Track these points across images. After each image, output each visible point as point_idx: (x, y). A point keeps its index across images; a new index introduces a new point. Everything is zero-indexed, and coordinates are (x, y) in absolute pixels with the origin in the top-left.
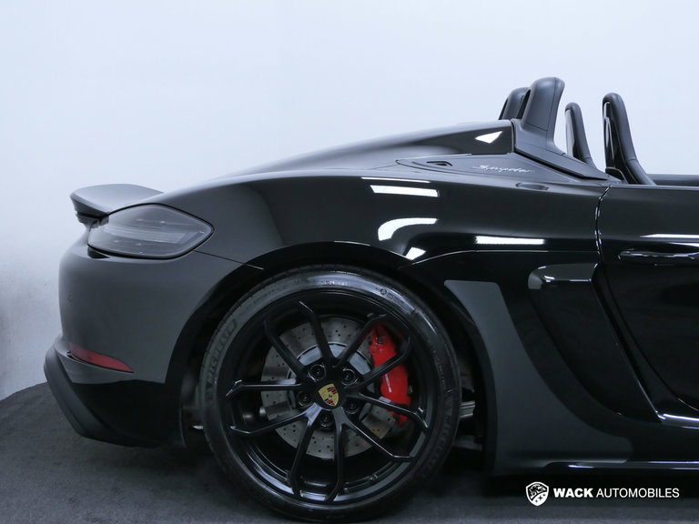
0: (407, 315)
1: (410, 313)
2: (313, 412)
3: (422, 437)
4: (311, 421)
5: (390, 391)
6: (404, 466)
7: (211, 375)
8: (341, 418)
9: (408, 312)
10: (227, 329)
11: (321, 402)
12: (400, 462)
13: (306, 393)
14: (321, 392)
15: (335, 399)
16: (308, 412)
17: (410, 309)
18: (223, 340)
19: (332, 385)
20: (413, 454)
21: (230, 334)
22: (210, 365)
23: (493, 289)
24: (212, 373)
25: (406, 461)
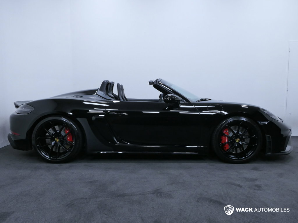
2: (53, 143)
3: (73, 147)
4: (53, 145)
5: (69, 139)
6: (70, 152)
8: (59, 144)
9: (70, 124)
11: (55, 141)
12: (69, 152)
13: (53, 139)
14: (55, 139)
15: (58, 140)
16: (52, 143)
19: (57, 138)
20: (72, 150)
23: (85, 120)
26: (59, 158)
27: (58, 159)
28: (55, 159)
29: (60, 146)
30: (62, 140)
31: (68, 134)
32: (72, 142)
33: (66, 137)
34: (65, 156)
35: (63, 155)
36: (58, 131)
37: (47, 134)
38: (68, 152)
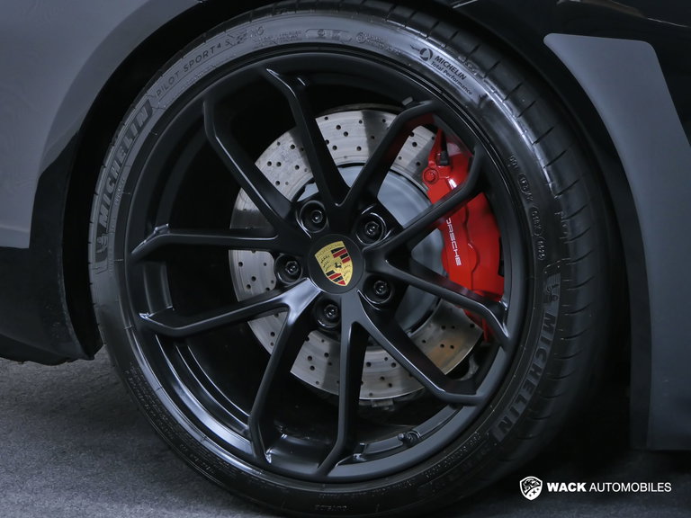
0: (470, 104)
1: (476, 100)
2: (297, 299)
3: (501, 357)
5: (458, 262)
6: (465, 414)
7: (105, 211)
8: (354, 312)
9: (471, 98)
10: (135, 121)
11: (319, 278)
12: (457, 405)
13: (295, 260)
14: (319, 256)
15: (346, 272)
16: (289, 297)
17: (476, 91)
18: (128, 142)
19: (340, 244)
21: (140, 130)
22: (105, 191)
24: (108, 207)
25: (469, 404)
26: (352, 461)
27: (340, 471)
28: (309, 470)
29: (361, 340)
30: (386, 268)
31: (453, 208)
32: (492, 298)
33: (435, 237)
34: (408, 444)
35: (393, 441)
36: (350, 177)
37: (244, 203)
38: (447, 410)
